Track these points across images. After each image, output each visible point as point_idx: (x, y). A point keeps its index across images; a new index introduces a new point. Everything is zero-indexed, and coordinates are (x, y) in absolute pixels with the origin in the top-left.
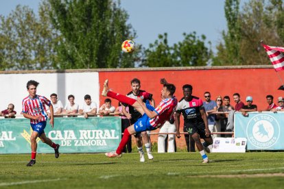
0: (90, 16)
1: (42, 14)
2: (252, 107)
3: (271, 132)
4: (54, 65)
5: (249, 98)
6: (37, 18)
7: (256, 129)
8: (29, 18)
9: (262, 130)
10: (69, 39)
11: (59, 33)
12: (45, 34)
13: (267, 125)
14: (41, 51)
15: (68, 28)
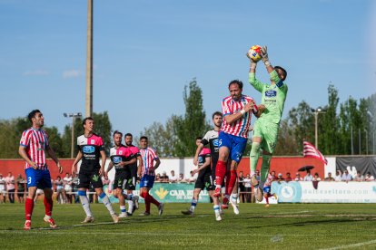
0: (194, 129)
1: (168, 127)
2: (282, 179)
3: (291, 193)
4: (173, 155)
5: (280, 174)
6: (165, 129)
7: (283, 191)
8: (161, 129)
9: (286, 191)
10: (182, 140)
11: (177, 137)
12: (169, 138)
13: (290, 189)
14: (166, 147)
15: (181, 135)
